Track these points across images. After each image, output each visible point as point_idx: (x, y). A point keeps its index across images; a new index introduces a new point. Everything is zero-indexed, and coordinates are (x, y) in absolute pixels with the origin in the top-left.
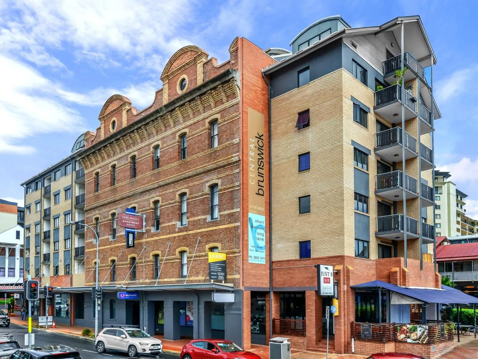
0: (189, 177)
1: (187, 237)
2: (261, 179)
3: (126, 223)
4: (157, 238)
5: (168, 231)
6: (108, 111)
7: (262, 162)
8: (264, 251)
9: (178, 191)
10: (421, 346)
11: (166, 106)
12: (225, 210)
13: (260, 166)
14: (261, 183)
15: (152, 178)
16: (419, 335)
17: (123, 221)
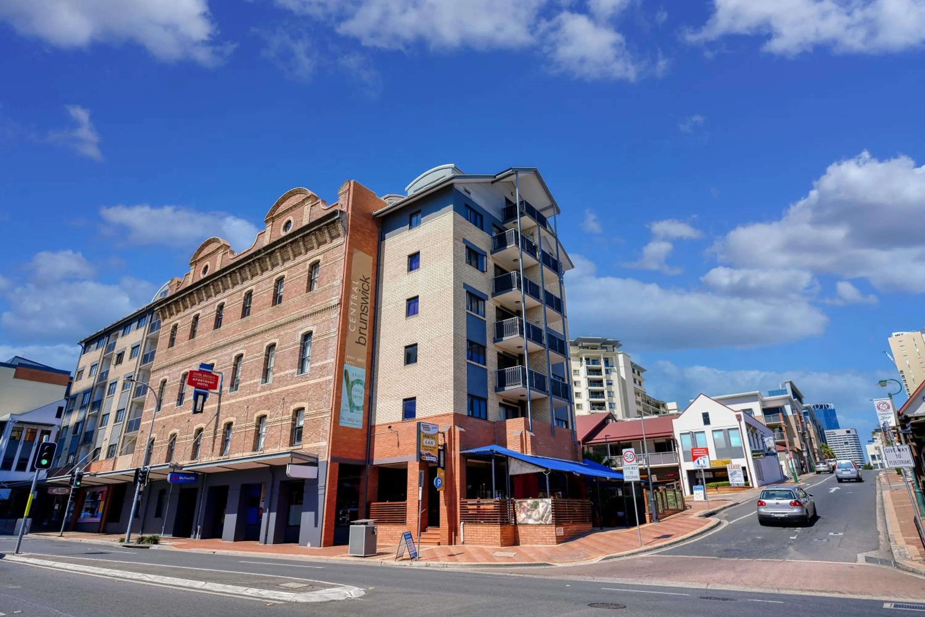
0: (281, 325)
1: (269, 396)
2: (364, 326)
3: (197, 381)
4: (234, 401)
5: (248, 391)
6: (201, 256)
7: (366, 306)
8: (362, 412)
9: (266, 341)
10: (544, 527)
11: (266, 248)
12: (317, 361)
13: (363, 311)
14: (362, 331)
15: (239, 327)
16: (541, 513)
17: (194, 379)
